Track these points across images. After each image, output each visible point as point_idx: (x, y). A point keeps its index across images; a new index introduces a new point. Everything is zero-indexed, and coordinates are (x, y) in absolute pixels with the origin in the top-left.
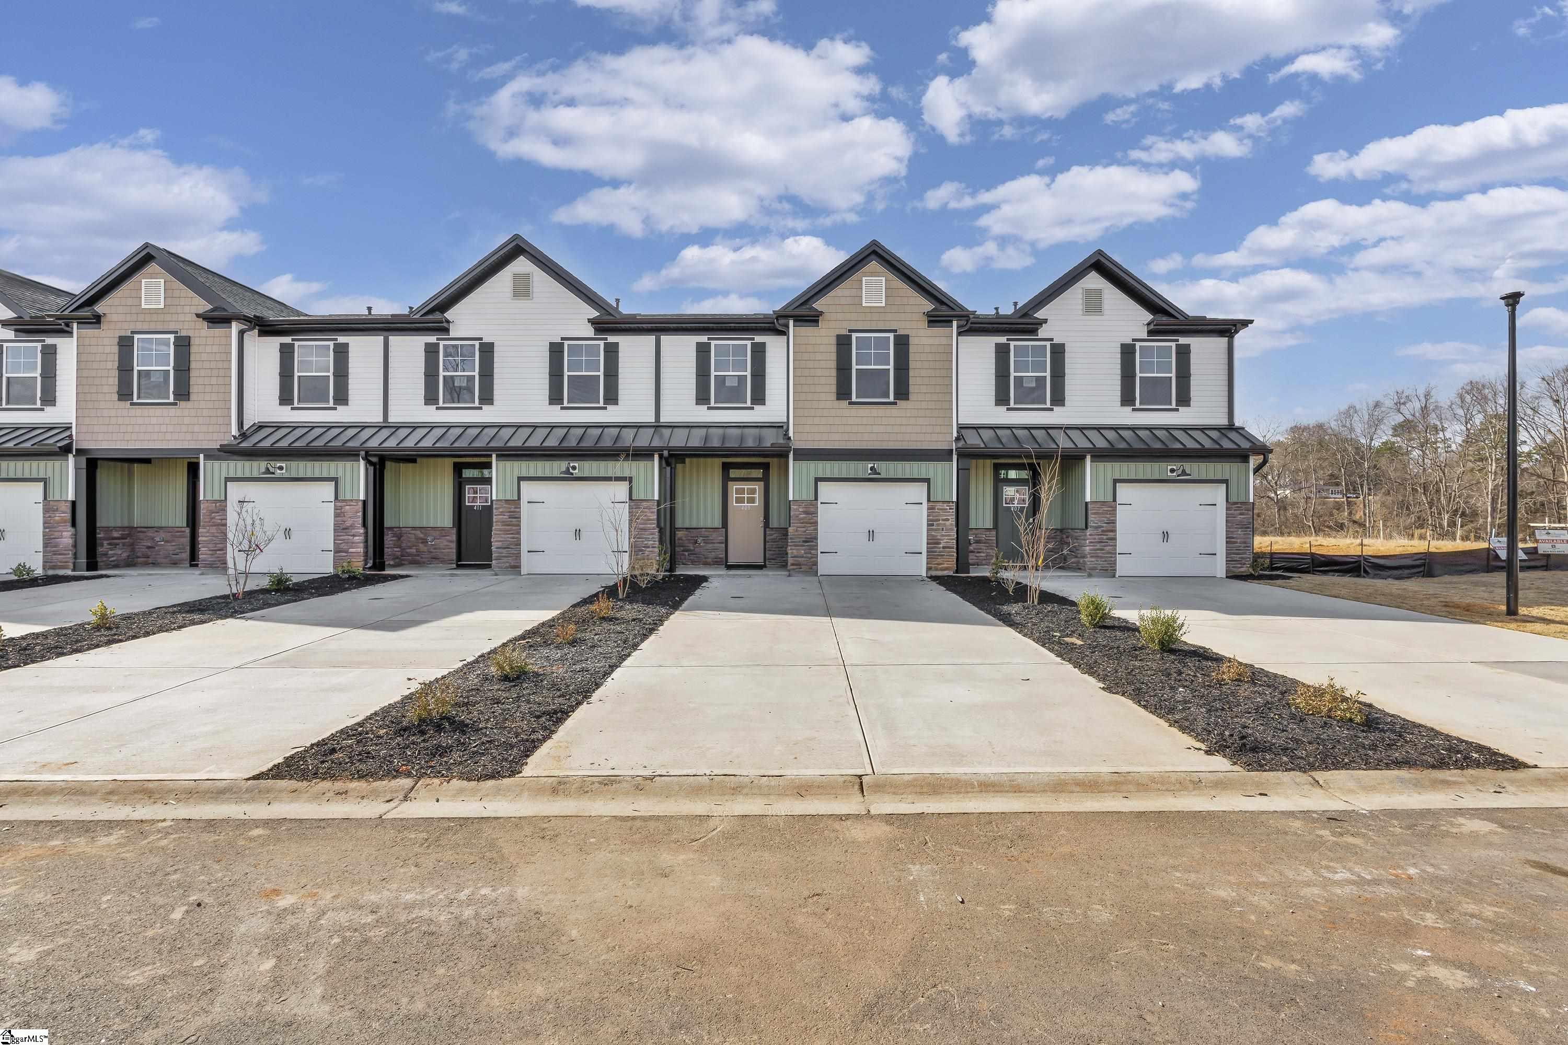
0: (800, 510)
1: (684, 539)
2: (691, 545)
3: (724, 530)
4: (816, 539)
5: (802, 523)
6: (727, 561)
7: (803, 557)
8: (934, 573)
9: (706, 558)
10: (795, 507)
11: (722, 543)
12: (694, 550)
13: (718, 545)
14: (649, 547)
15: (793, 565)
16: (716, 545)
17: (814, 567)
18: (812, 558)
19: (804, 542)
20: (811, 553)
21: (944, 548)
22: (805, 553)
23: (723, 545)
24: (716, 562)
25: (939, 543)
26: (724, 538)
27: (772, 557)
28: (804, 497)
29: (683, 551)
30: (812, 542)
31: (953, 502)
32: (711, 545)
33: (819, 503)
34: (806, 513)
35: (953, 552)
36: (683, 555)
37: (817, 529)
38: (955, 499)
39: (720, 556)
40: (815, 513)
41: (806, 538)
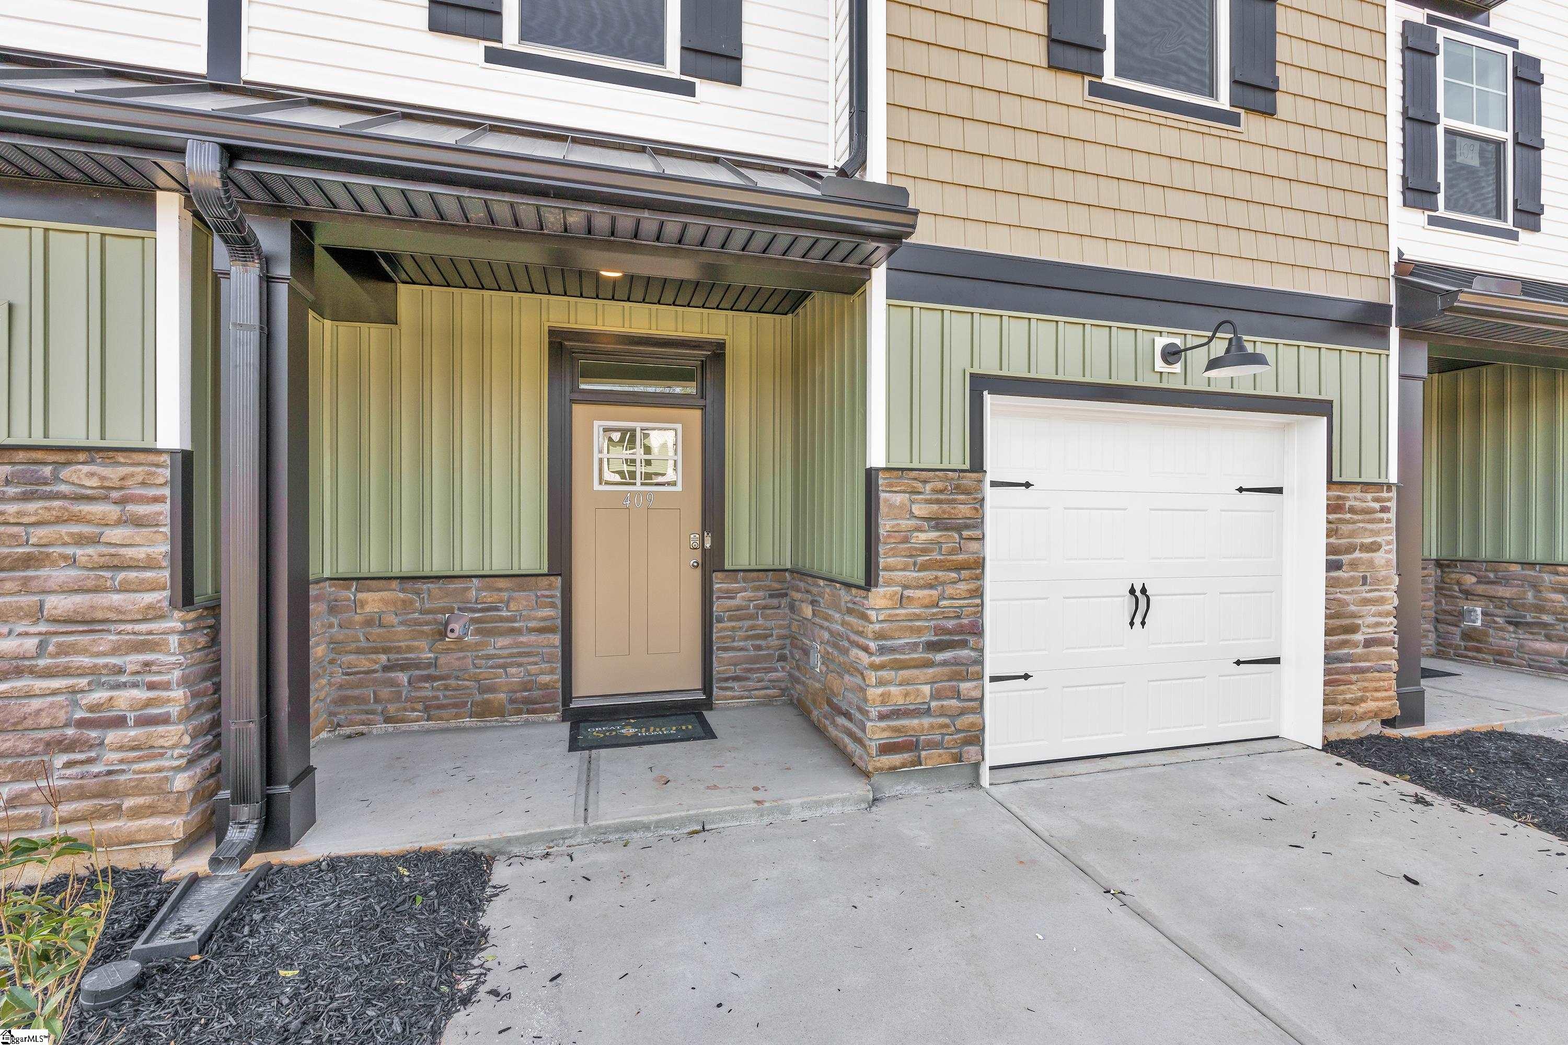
0: (917, 510)
1: (391, 619)
2: (423, 644)
3: (558, 581)
4: (977, 630)
5: (924, 567)
6: (567, 695)
7: (928, 712)
8: (1347, 731)
9: (483, 690)
10: (898, 499)
11: (550, 630)
12: (434, 664)
13: (533, 638)
14: (119, 722)
15: (887, 749)
16: (523, 639)
17: (973, 750)
18: (963, 712)
19: (932, 646)
20: (958, 695)
21: (1368, 643)
22: (936, 696)
23: (556, 639)
24: (526, 701)
25: (1354, 629)
26: (553, 613)
27: (731, 671)
28: (930, 459)
29: (386, 669)
30: (964, 644)
31: (1389, 486)
32: (502, 641)
33: (988, 484)
34: (937, 523)
35: (1388, 656)
36: (393, 683)
37: (978, 593)
38: (1393, 478)
39: (545, 679)
40: (976, 522)
41: (939, 630)
